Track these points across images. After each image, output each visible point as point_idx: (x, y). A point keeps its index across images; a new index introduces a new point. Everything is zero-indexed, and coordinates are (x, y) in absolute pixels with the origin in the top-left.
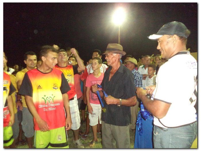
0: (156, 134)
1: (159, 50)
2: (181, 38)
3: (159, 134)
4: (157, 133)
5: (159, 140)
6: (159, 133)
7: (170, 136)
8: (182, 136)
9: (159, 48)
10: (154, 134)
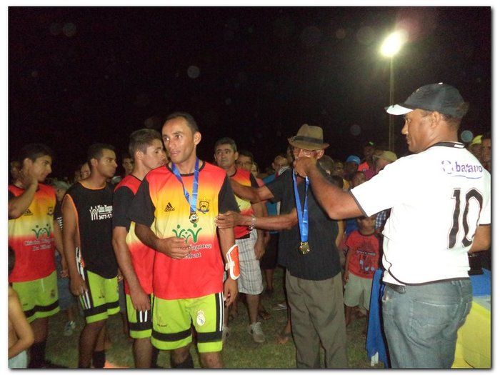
0: (386, 300)
1: (405, 135)
2: (448, 117)
3: (392, 301)
4: (387, 298)
5: (392, 312)
6: (390, 298)
7: (410, 302)
8: (433, 302)
9: (405, 131)
10: (383, 301)
